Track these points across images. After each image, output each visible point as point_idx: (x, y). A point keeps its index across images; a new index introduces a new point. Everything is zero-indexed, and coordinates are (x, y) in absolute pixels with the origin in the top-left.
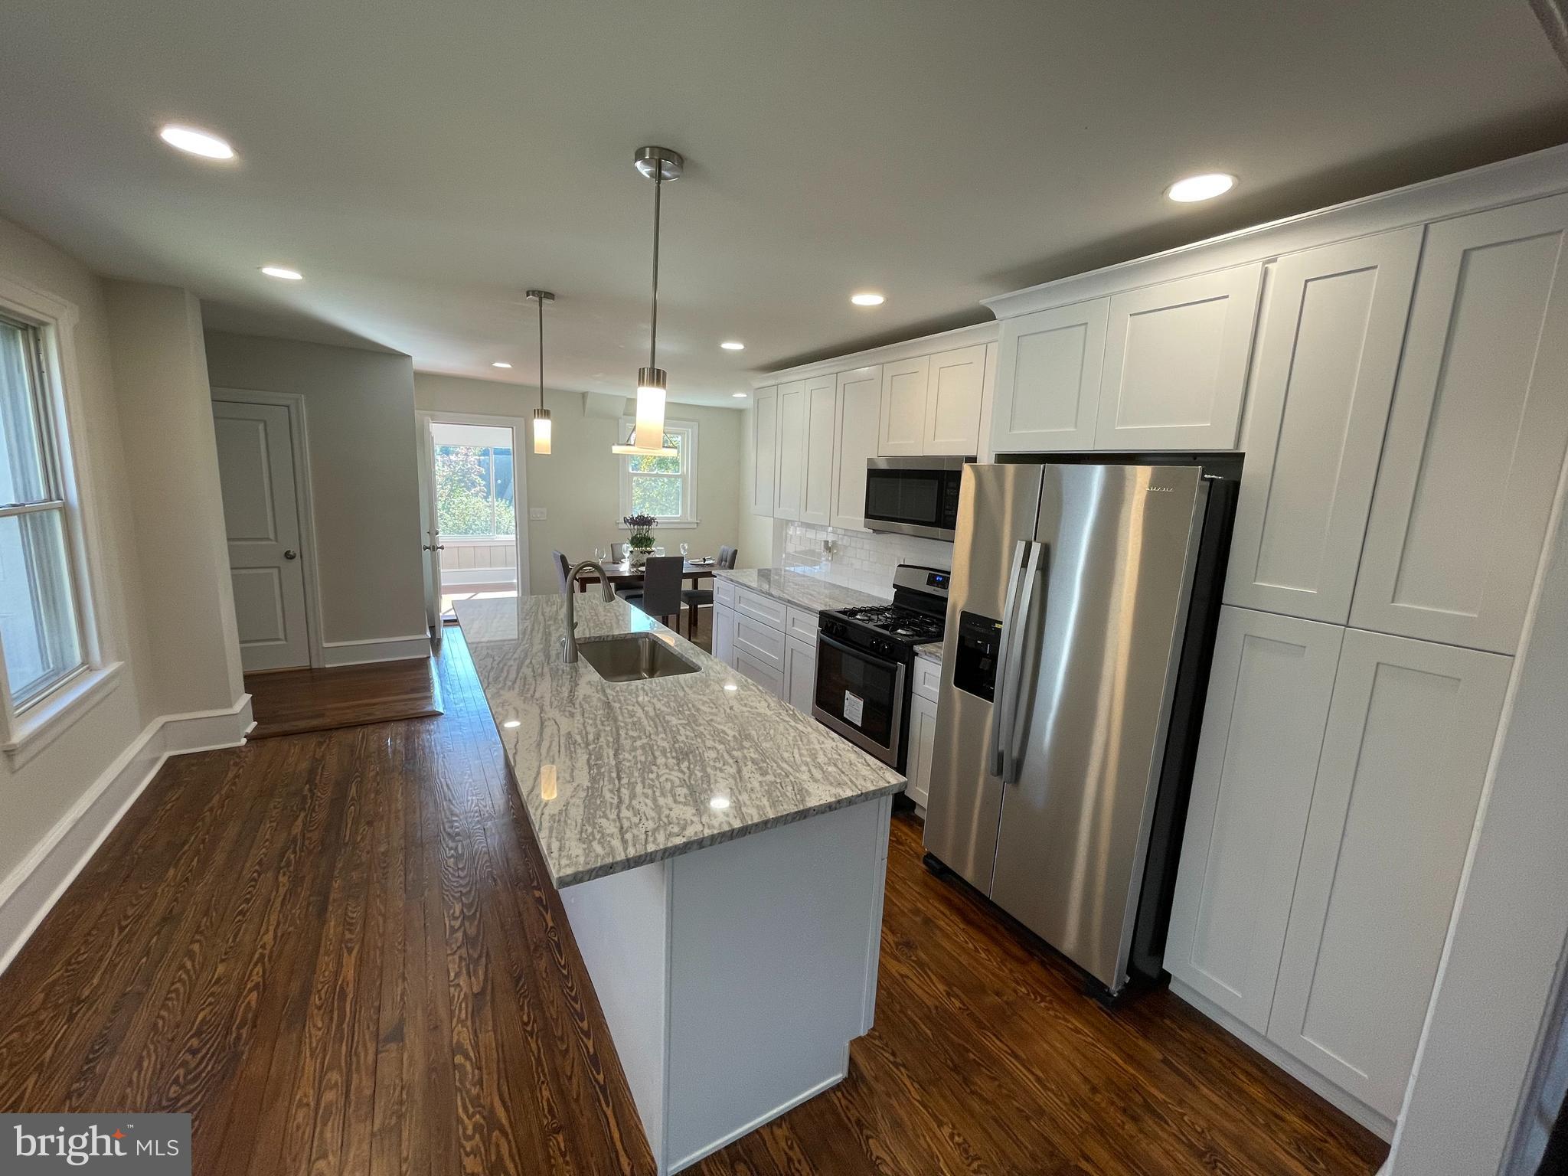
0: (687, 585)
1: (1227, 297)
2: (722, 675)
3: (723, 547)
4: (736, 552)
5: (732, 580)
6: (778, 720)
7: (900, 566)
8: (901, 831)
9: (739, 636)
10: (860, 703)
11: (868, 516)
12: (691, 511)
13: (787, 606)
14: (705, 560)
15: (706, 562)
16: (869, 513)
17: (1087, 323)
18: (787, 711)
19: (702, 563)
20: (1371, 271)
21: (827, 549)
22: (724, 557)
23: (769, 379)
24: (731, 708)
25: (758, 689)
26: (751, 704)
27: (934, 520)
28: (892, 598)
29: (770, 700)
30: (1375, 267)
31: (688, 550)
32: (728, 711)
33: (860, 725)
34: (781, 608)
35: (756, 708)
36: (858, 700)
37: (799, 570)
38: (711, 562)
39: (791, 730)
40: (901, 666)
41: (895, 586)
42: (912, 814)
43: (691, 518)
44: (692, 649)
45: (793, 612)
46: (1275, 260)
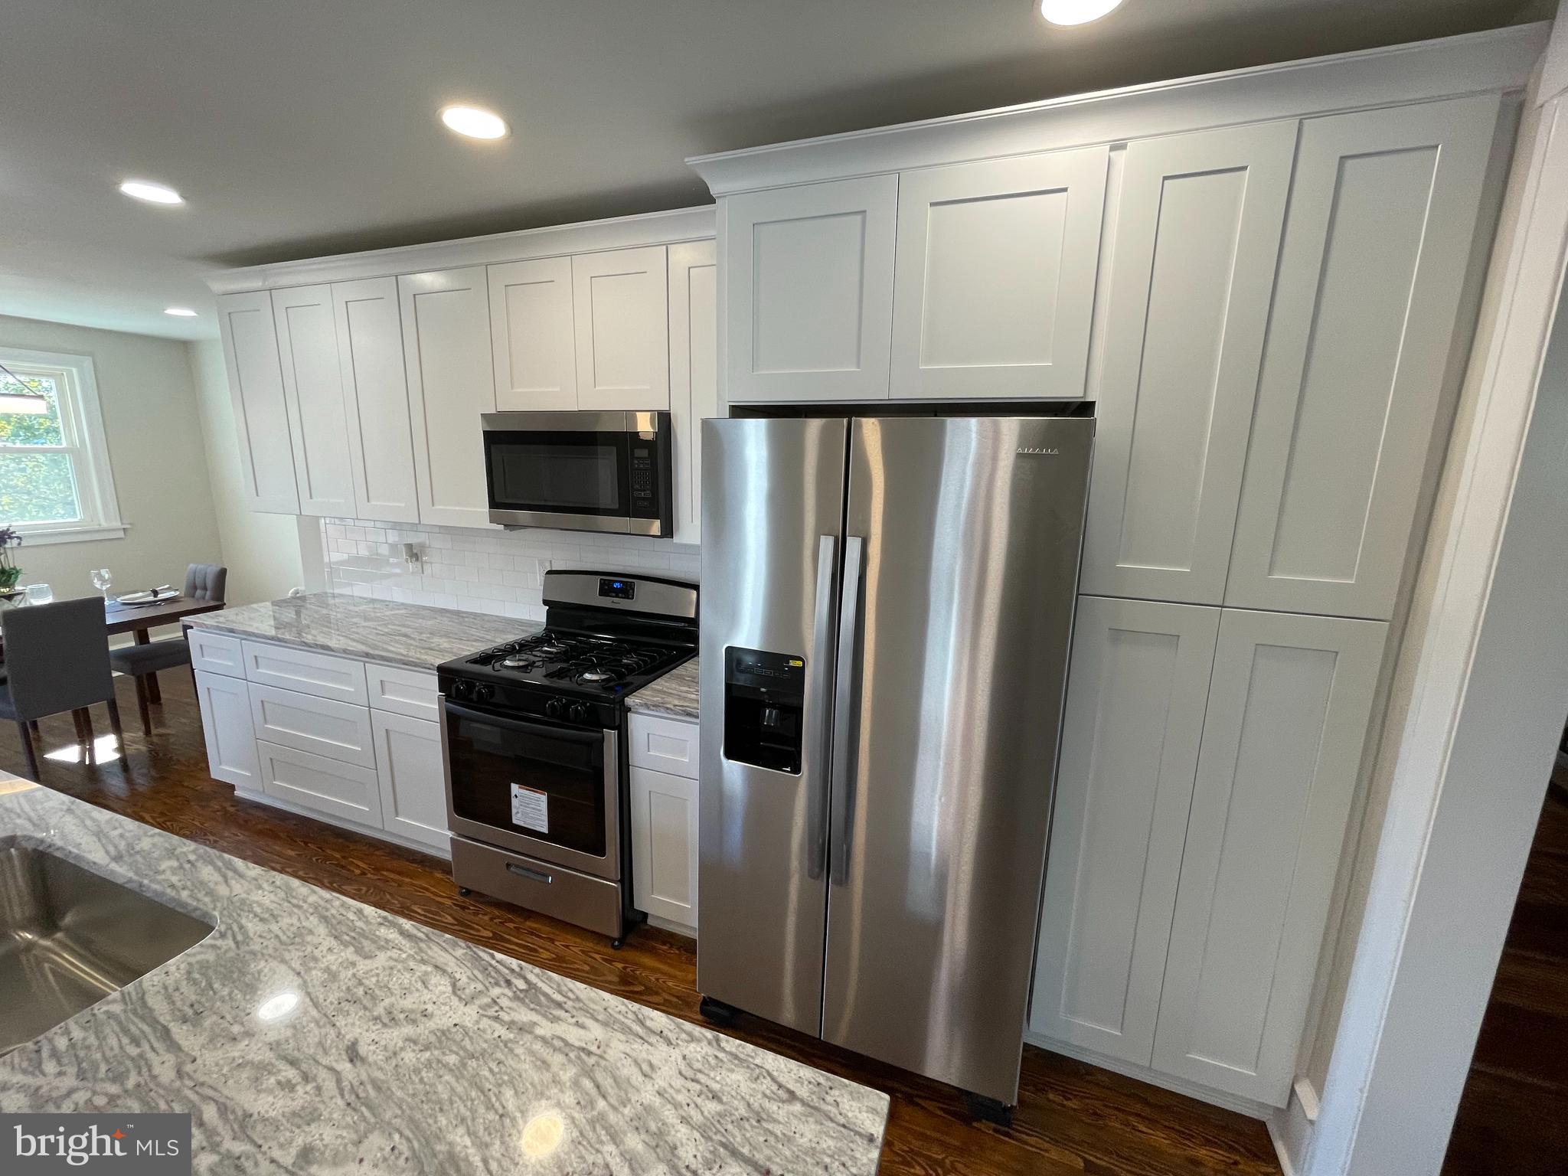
0: (122, 643)
1: (1065, 190)
2: (285, 921)
3: (192, 566)
4: (222, 573)
5: (232, 631)
6: (501, 1031)
7: (549, 572)
8: (645, 968)
9: (266, 722)
10: (540, 801)
11: (494, 504)
12: (105, 505)
13: (365, 662)
14: (155, 593)
15: (161, 596)
16: (497, 500)
17: (865, 212)
18: (508, 983)
19: (151, 598)
20: (1238, 173)
21: (411, 557)
22: (199, 582)
23: (250, 279)
24: (353, 1054)
25: (403, 933)
26: (408, 1003)
27: (616, 506)
28: (544, 619)
29: (452, 965)
30: (1244, 168)
31: (112, 581)
32: (345, 1067)
33: (545, 830)
34: (355, 667)
35: (425, 1014)
36: (538, 795)
37: (361, 590)
38: (171, 594)
39: (557, 1059)
40: (611, 736)
41: (545, 602)
42: (647, 927)
43: (105, 519)
44: (171, 853)
45: (376, 672)
46: (1123, 147)
